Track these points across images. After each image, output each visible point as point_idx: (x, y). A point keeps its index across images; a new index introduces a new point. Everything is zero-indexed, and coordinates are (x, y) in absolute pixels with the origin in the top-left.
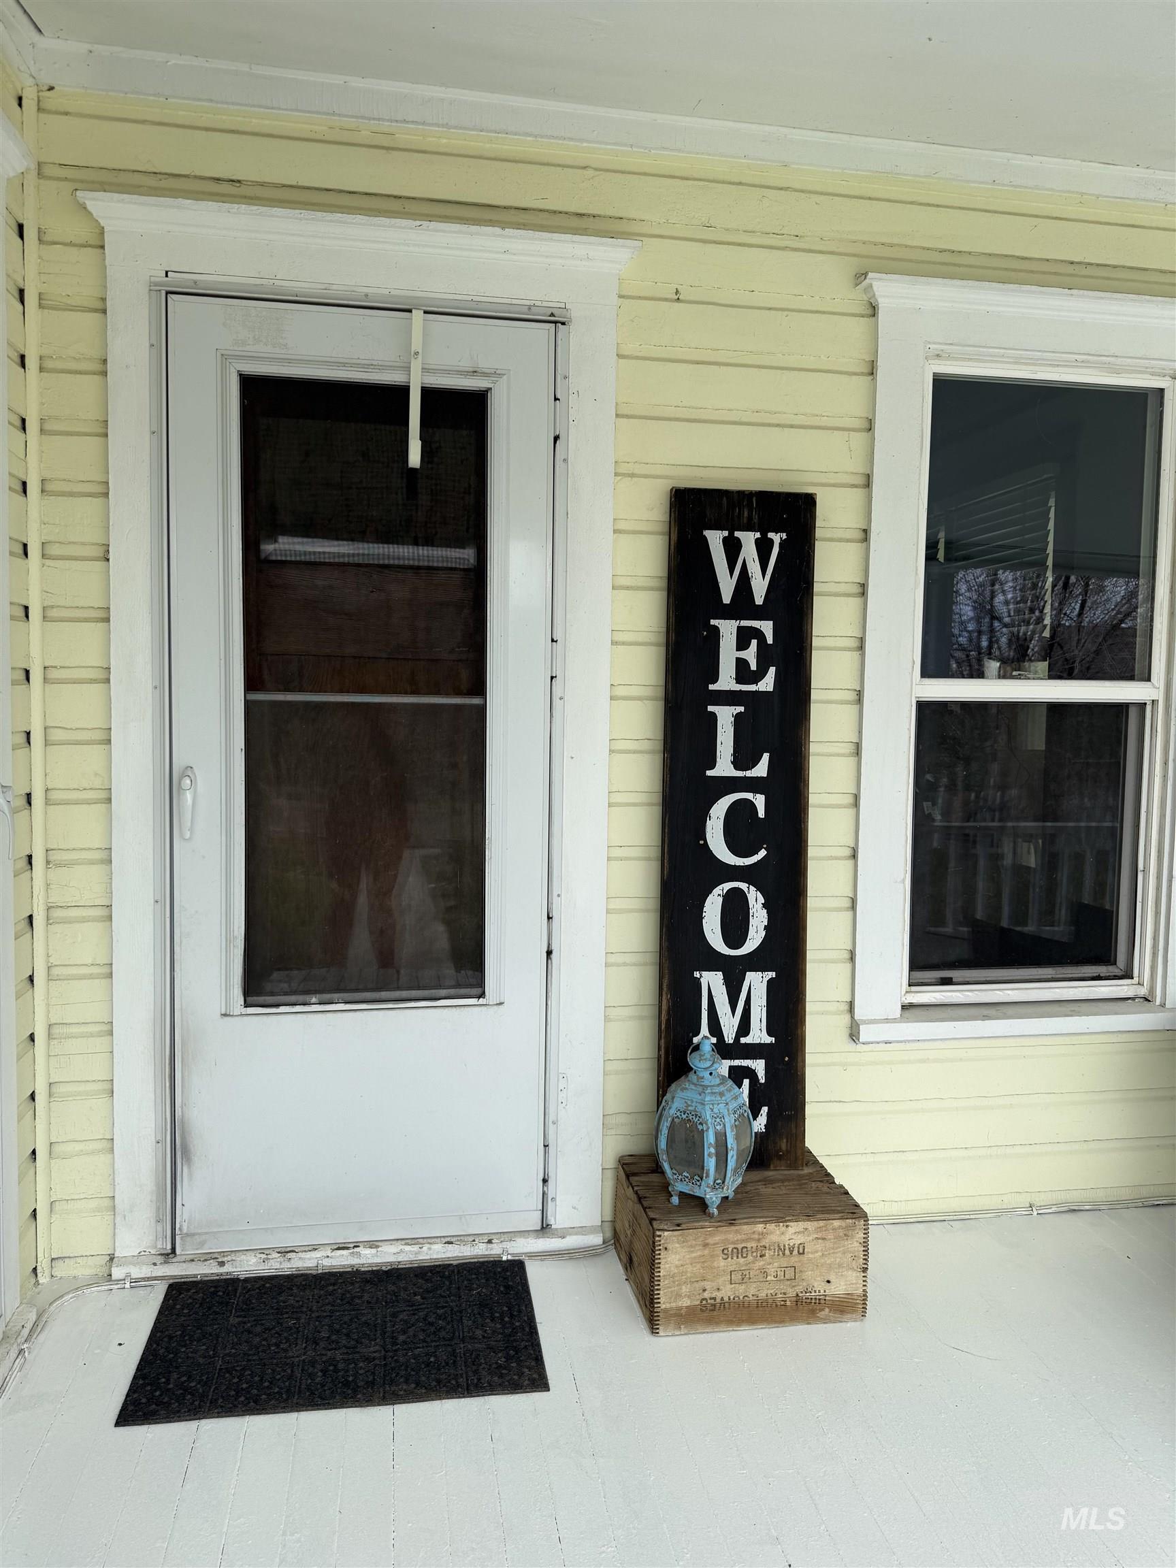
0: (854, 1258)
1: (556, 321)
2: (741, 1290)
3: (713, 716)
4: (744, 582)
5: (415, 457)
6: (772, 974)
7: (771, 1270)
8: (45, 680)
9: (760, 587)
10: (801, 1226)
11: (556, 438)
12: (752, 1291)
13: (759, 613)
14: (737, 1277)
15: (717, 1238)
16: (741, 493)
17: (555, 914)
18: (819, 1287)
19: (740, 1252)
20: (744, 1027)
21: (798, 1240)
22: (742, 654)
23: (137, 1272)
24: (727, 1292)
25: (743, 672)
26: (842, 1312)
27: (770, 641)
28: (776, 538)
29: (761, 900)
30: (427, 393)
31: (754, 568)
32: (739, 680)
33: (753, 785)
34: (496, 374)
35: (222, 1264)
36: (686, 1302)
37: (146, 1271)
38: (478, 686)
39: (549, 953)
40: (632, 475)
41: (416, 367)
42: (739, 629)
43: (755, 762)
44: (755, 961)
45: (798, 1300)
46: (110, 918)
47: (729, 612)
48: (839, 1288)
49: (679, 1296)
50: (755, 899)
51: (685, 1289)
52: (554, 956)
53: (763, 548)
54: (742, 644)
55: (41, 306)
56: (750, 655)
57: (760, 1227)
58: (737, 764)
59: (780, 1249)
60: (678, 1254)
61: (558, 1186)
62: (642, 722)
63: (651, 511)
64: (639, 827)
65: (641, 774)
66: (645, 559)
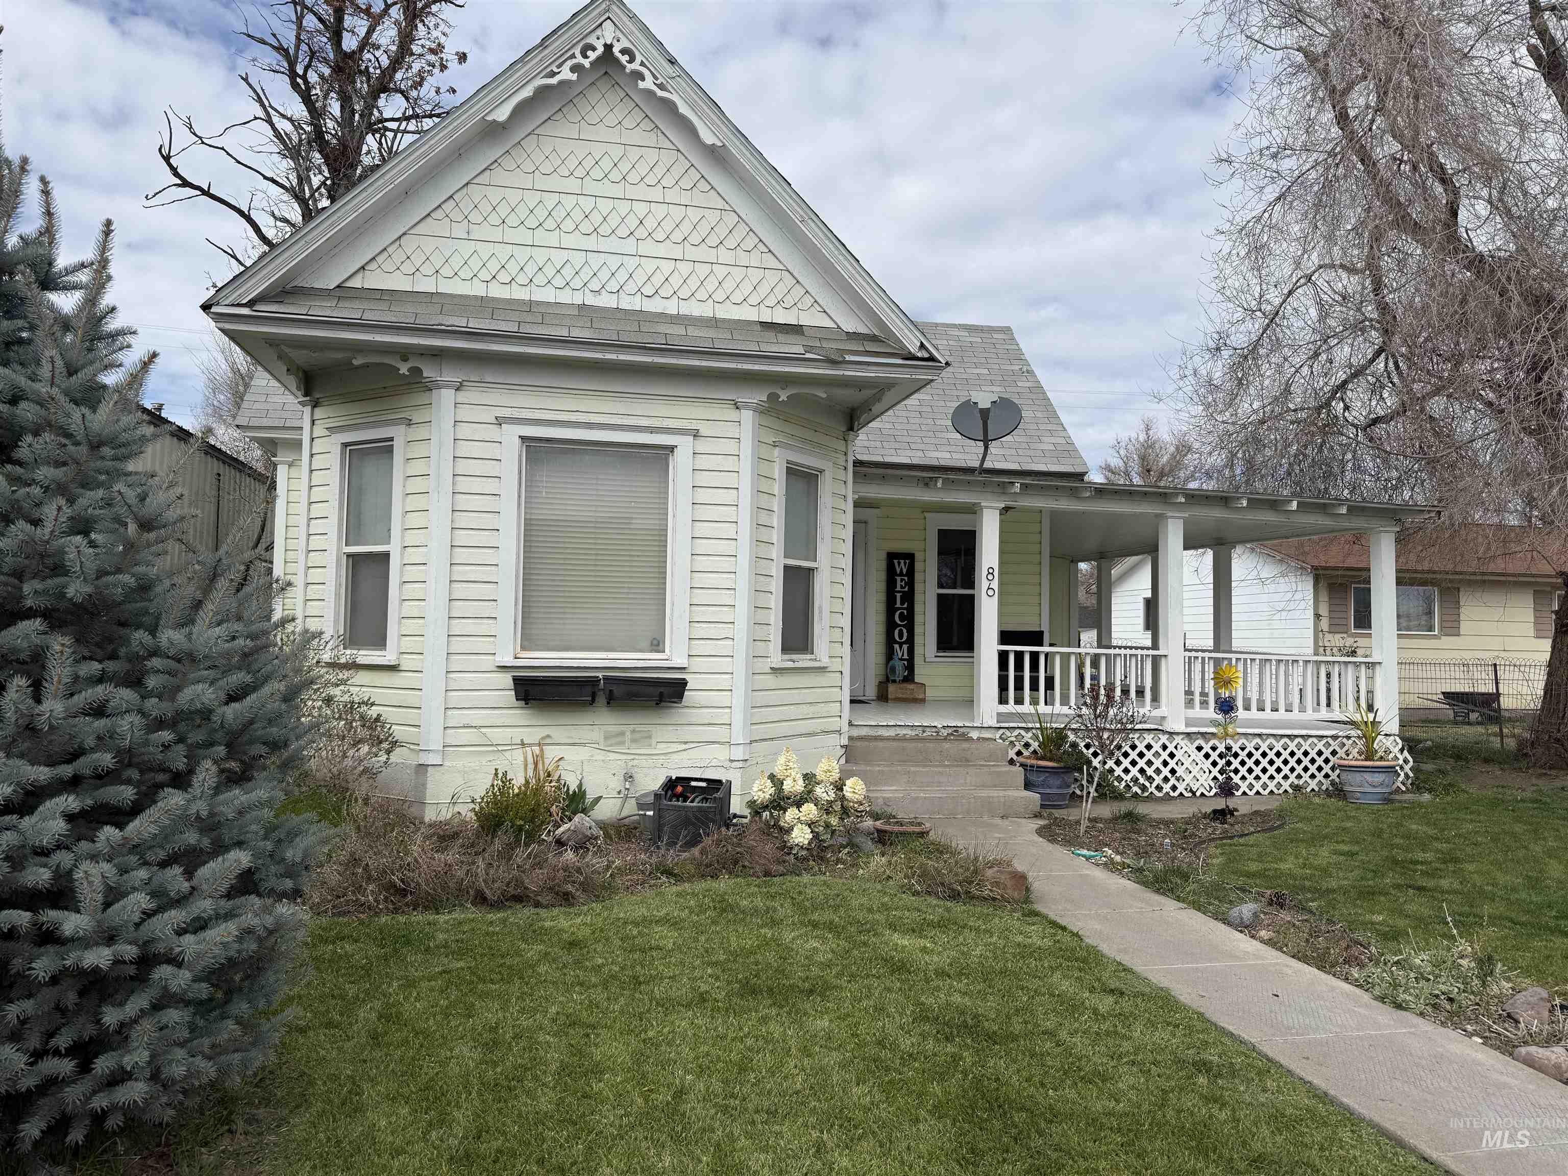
0: (921, 692)
2: (902, 696)
3: (896, 596)
4: (901, 570)
6: (908, 645)
7: (906, 693)
9: (905, 571)
10: (911, 685)
12: (905, 697)
13: (905, 576)
14: (902, 693)
15: (896, 686)
16: (901, 553)
18: (916, 697)
19: (900, 690)
20: (903, 655)
21: (911, 688)
22: (901, 584)
24: (900, 696)
25: (902, 587)
26: (921, 701)
27: (907, 581)
28: (908, 561)
31: (903, 567)
33: (904, 609)
36: (893, 697)
40: (879, 549)
42: (901, 579)
43: (904, 604)
44: (905, 643)
45: (913, 699)
47: (898, 575)
48: (919, 697)
50: (905, 631)
51: (893, 695)
53: (905, 563)
54: (901, 582)
56: (903, 584)
57: (904, 685)
58: (901, 605)
59: (908, 690)
60: (892, 688)
61: (867, 688)
62: (882, 597)
63: (884, 556)
64: (882, 618)
65: (882, 607)
66: (883, 565)
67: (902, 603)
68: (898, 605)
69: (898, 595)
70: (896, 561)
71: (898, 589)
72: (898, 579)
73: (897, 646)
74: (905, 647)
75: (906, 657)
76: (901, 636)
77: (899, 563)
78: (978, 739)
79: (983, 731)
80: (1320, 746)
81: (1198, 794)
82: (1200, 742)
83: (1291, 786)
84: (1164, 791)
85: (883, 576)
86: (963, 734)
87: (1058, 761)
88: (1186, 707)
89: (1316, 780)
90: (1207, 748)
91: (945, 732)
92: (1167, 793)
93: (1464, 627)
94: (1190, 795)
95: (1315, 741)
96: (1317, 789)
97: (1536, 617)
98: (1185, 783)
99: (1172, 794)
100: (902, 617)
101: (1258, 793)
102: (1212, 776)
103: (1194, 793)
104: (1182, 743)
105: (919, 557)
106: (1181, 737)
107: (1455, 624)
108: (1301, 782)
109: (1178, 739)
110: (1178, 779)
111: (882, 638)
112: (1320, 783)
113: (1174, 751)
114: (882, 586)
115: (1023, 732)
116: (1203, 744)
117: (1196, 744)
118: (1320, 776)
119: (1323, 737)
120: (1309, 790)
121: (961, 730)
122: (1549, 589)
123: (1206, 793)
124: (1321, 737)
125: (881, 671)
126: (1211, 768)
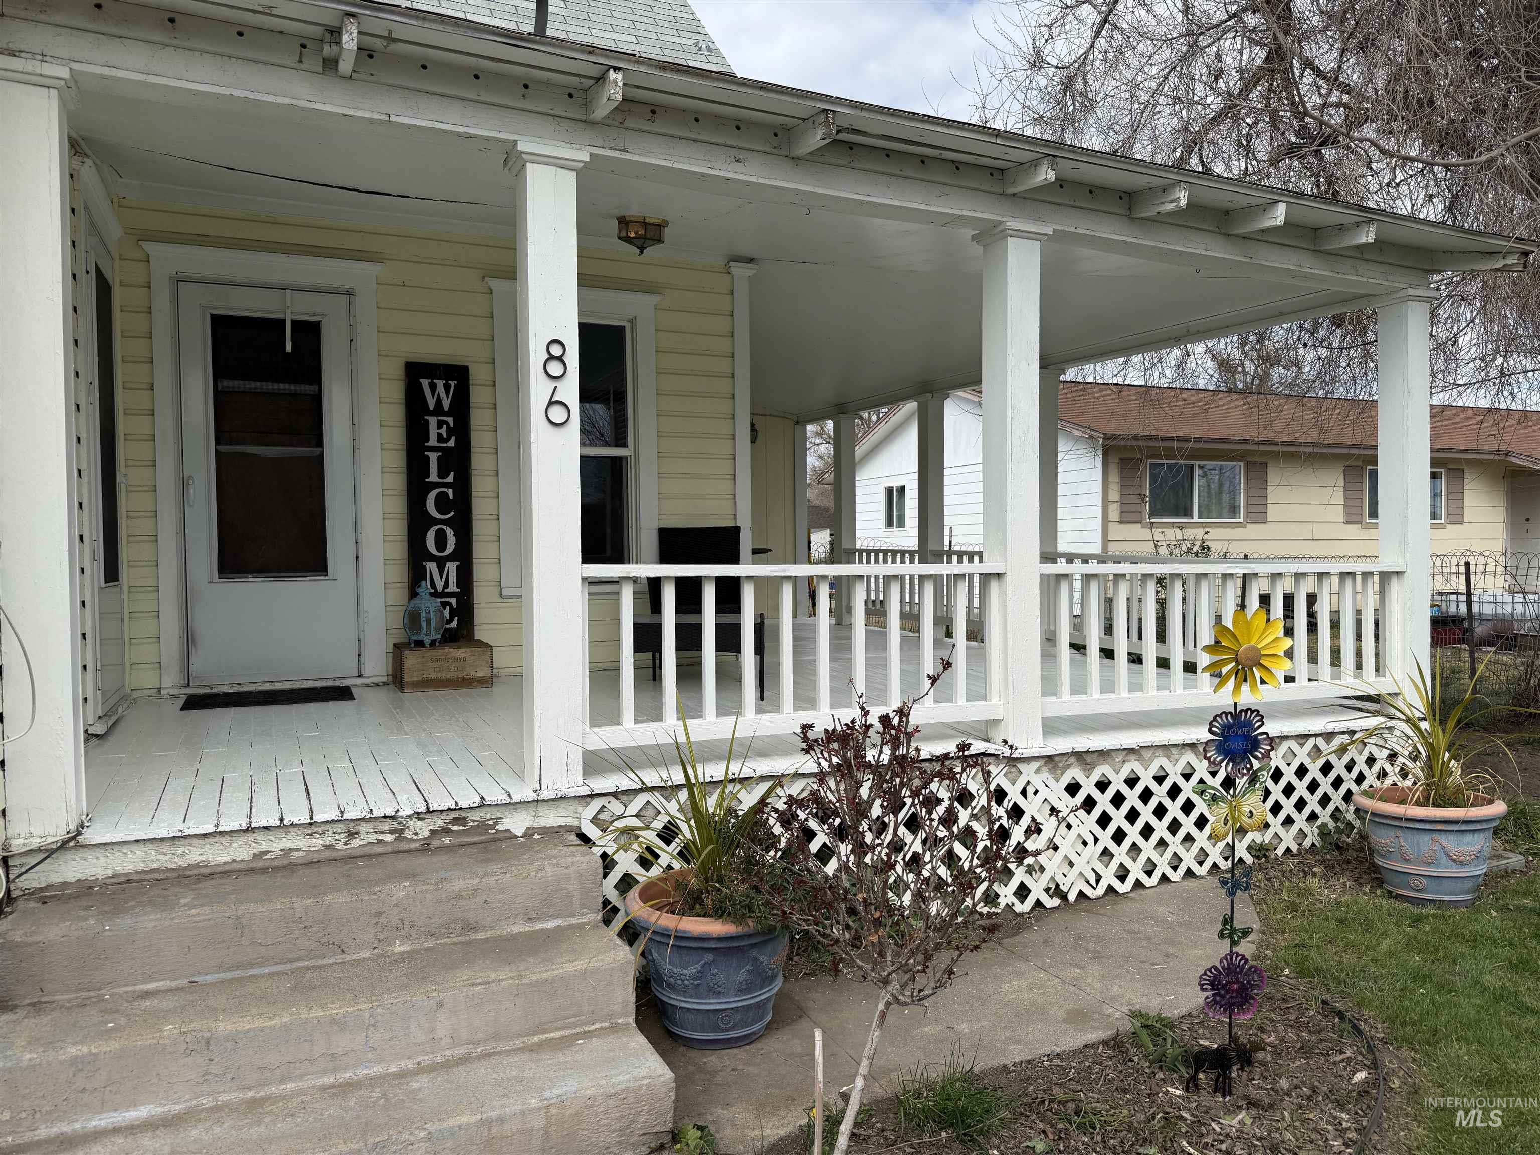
0: (487, 662)
1: (350, 293)
2: (439, 675)
3: (428, 457)
4: (439, 402)
5: (289, 348)
6: (457, 564)
7: (452, 667)
8: (126, 440)
9: (446, 403)
10: (464, 650)
11: (352, 341)
12: (444, 675)
13: (447, 414)
14: (437, 670)
15: (428, 654)
16: (436, 365)
17: (360, 541)
18: (473, 673)
19: (438, 660)
20: (446, 585)
21: (463, 655)
22: (440, 431)
23: (172, 692)
24: (433, 675)
25: (440, 438)
26: (483, 684)
27: (452, 425)
28: (452, 384)
29: (452, 533)
30: (294, 322)
31: (443, 395)
32: (439, 441)
33: (447, 485)
34: (323, 315)
35: (212, 689)
36: (415, 679)
37: (176, 691)
38: (320, 443)
39: (357, 558)
40: (386, 356)
41: (288, 312)
42: (438, 421)
43: (448, 475)
44: (450, 558)
45: (464, 679)
46: (157, 541)
47: (432, 413)
48: (480, 674)
49: (412, 677)
50: (450, 533)
51: (415, 674)
52: (360, 559)
53: (447, 388)
54: (439, 426)
55: (121, 285)
56: (443, 431)
57: (446, 651)
58: (439, 476)
59: (456, 659)
60: (411, 659)
61: (366, 658)
62: (397, 459)
63: (397, 371)
64: (398, 506)
65: (397, 482)
66: (396, 391)
67: (442, 474)
68: (433, 477)
69: (433, 457)
70: (425, 383)
71: (433, 441)
72: (433, 421)
73: (431, 567)
74: (451, 568)
75: (453, 587)
76: (441, 542)
77: (433, 387)
78: (529, 833)
79: (543, 810)
80: (1303, 755)
81: (1072, 897)
82: (1075, 773)
83: (1249, 849)
84: (1002, 902)
85: (396, 414)
86: (483, 826)
87: (739, 920)
88: (1044, 694)
89: (1295, 829)
90: (1088, 788)
91: (423, 829)
92: (1009, 907)
93: (1272, 512)
94: (1056, 902)
95: (1293, 745)
96: (1294, 848)
97: (1346, 498)
98: (1046, 876)
99: (1019, 908)
100: (442, 503)
101: (1189, 873)
102: (1100, 848)
103: (1064, 897)
104: (1037, 781)
105: (478, 375)
106: (1035, 765)
107: (1261, 508)
108: (1268, 837)
109: (1028, 772)
110: (1030, 870)
111: (399, 550)
112: (1302, 834)
113: (1022, 802)
114: (396, 437)
115: (656, 799)
116: (1081, 778)
117: (1066, 779)
118: (1300, 819)
119: (1307, 737)
120: (1280, 851)
121: (475, 816)
122: (1360, 463)
123: (1088, 891)
124: (1303, 738)
125: (397, 619)
126: (1097, 830)
